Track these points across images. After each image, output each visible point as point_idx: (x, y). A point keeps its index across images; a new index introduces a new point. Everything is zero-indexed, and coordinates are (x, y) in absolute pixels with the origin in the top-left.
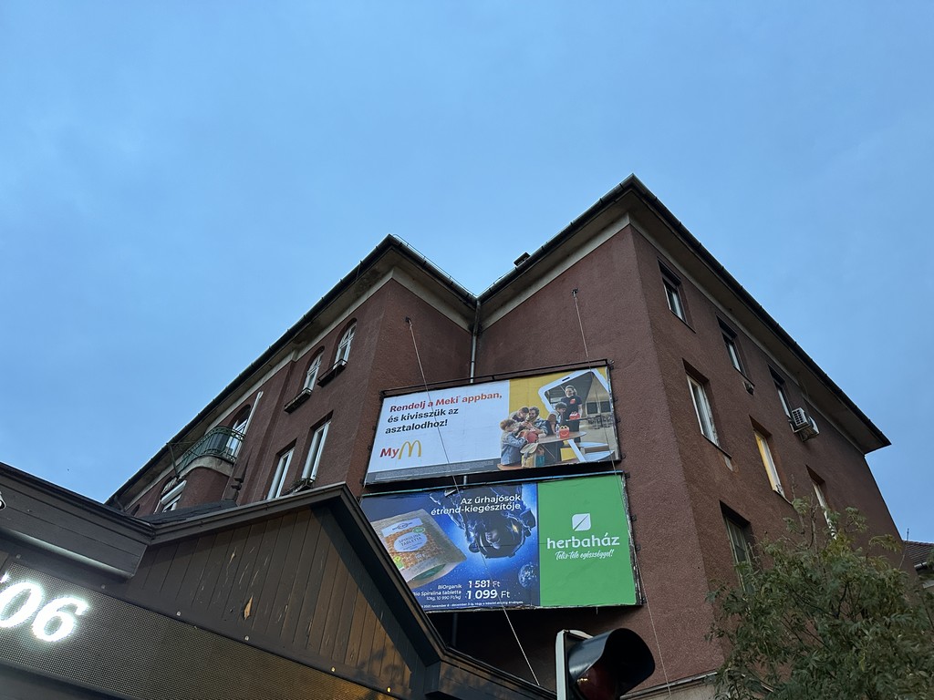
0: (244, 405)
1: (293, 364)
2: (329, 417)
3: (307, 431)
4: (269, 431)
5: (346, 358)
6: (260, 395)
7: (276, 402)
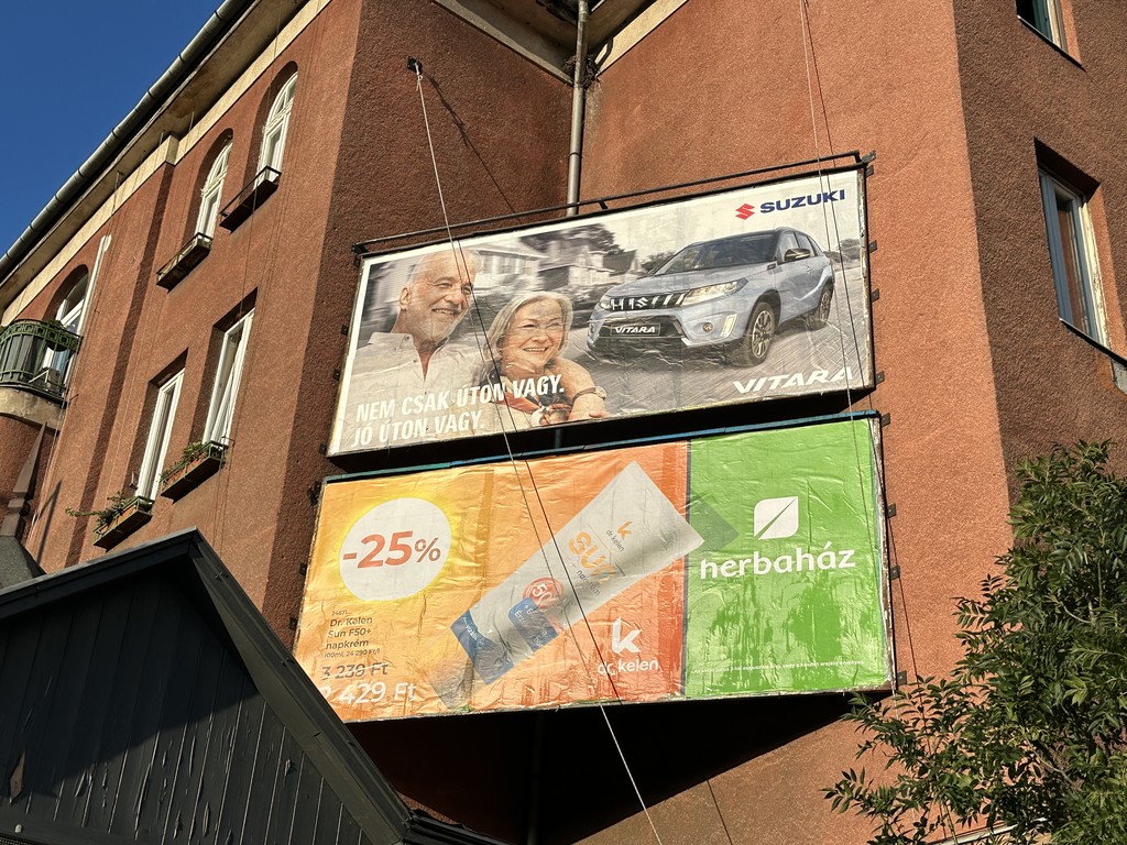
0: (74, 266)
1: (168, 169)
2: (249, 303)
3: (206, 334)
4: (130, 328)
5: (276, 165)
6: (106, 242)
7: (139, 260)
